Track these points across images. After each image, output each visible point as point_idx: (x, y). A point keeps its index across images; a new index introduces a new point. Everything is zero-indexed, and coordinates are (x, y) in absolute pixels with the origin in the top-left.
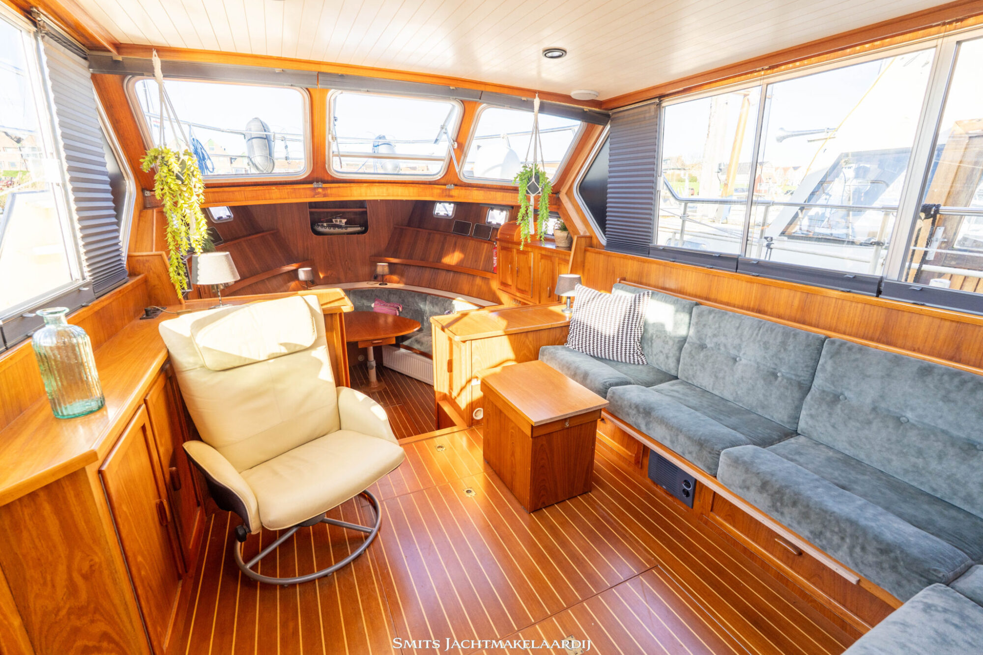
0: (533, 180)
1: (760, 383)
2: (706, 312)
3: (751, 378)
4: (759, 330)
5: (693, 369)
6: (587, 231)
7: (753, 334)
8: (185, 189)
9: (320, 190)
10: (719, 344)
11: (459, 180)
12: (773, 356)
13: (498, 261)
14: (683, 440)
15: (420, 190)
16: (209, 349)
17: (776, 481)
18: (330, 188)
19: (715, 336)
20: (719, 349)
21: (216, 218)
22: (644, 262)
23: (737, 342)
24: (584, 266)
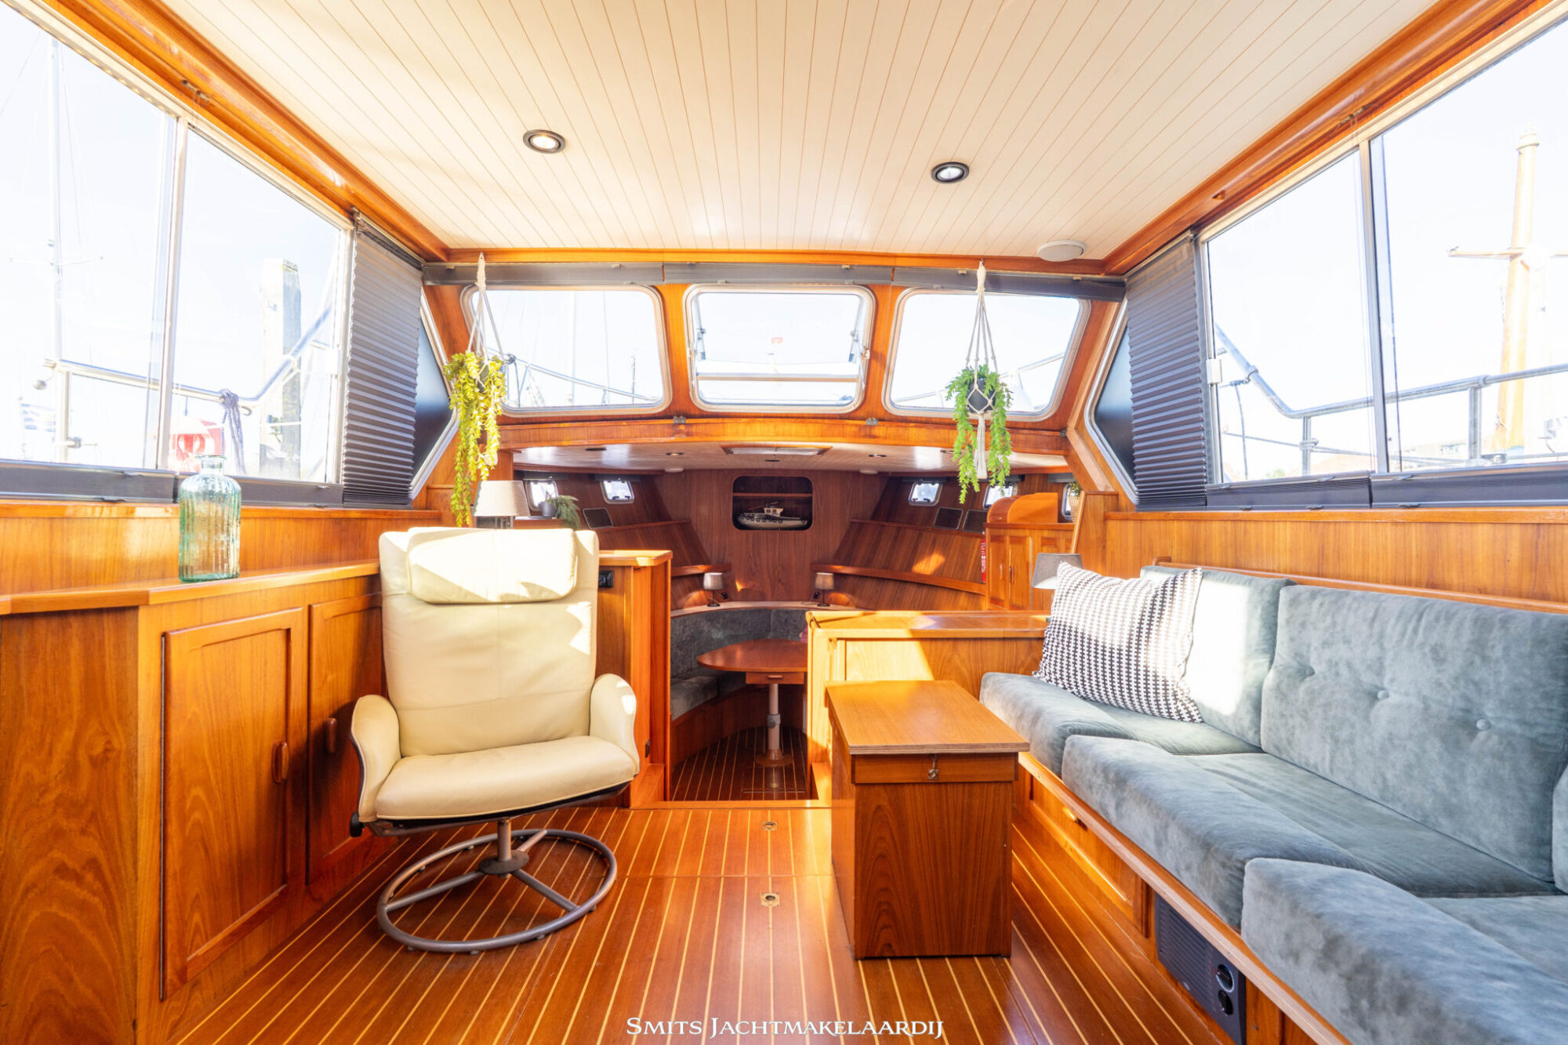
0: (976, 386)
1: (1434, 747)
2: (1305, 597)
3: (1410, 737)
4: (1419, 620)
5: (1287, 724)
6: (1109, 485)
7: (1405, 630)
8: (481, 398)
9: (682, 428)
10: (1337, 664)
11: (886, 411)
12: (1456, 678)
13: (988, 560)
14: (1175, 836)
15: (825, 427)
16: (422, 570)
17: (1361, 937)
18: (696, 424)
19: (1326, 644)
20: (1337, 674)
21: (610, 497)
22: (1199, 520)
23: (1373, 652)
24: (1104, 547)
